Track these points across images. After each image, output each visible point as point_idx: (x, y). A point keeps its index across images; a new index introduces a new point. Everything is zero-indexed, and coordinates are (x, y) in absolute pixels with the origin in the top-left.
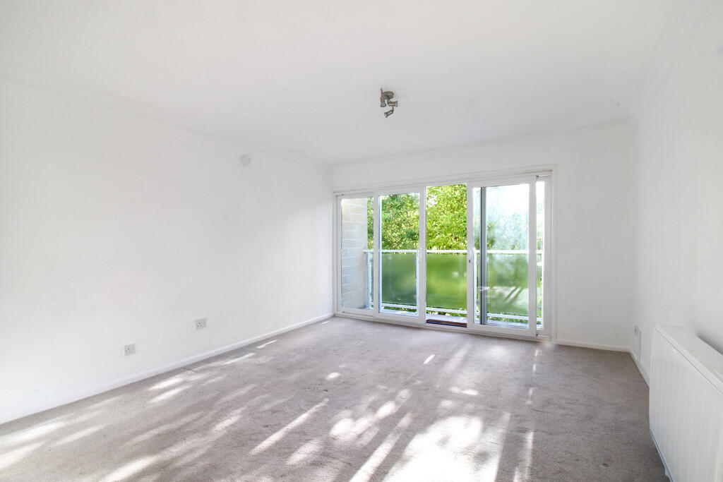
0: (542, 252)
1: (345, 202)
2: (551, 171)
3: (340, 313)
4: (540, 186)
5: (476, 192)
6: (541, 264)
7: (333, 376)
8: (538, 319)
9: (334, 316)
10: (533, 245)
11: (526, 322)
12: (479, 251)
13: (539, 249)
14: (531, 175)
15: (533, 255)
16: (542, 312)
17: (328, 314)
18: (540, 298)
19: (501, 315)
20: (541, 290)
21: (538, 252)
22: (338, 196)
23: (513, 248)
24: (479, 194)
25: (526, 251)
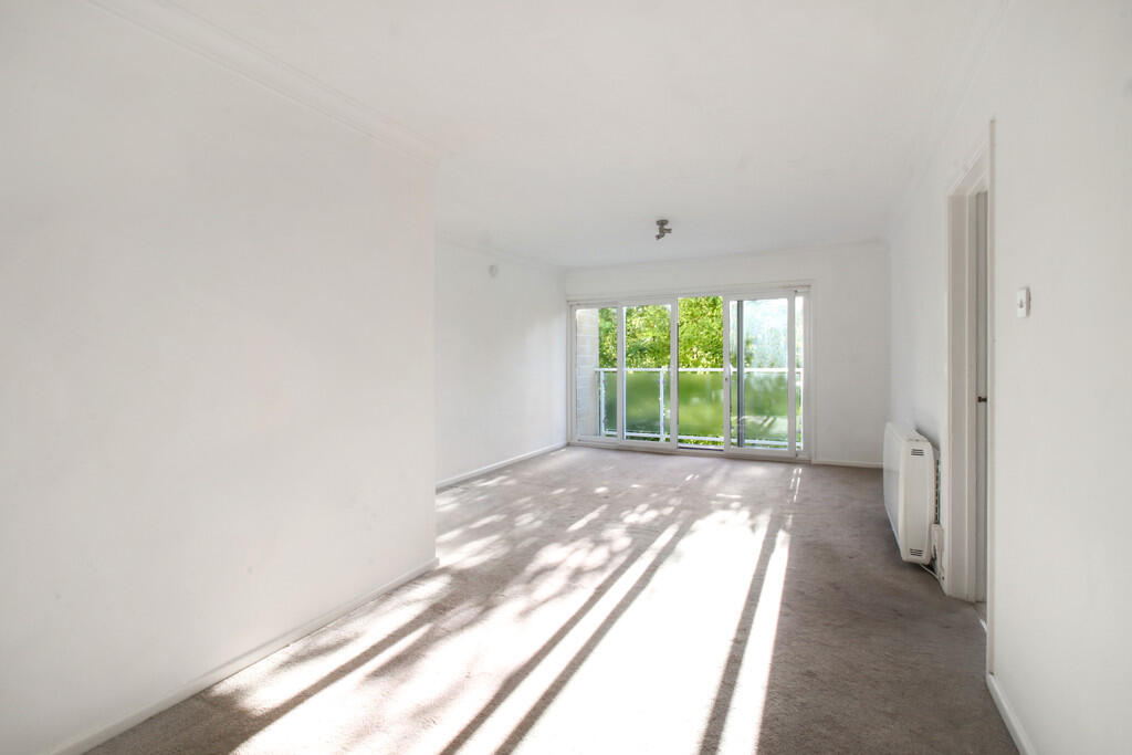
0: (801, 370)
1: (580, 312)
2: (809, 286)
3: (575, 441)
4: (799, 301)
5: (733, 304)
6: (800, 384)
7: (601, 490)
8: (798, 444)
9: (568, 445)
10: (792, 363)
11: (785, 446)
12: (736, 370)
13: (798, 367)
14: (790, 291)
15: (792, 374)
16: (802, 435)
17: (562, 442)
18: (800, 426)
19: (757, 441)
20: (800, 418)
21: (797, 370)
22: (572, 306)
23: (772, 366)
24: (736, 307)
25: (785, 370)
